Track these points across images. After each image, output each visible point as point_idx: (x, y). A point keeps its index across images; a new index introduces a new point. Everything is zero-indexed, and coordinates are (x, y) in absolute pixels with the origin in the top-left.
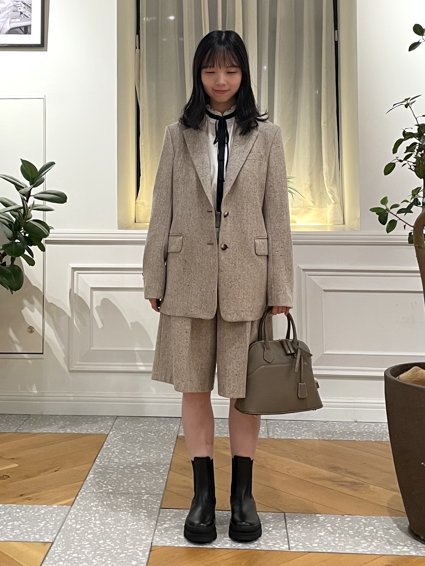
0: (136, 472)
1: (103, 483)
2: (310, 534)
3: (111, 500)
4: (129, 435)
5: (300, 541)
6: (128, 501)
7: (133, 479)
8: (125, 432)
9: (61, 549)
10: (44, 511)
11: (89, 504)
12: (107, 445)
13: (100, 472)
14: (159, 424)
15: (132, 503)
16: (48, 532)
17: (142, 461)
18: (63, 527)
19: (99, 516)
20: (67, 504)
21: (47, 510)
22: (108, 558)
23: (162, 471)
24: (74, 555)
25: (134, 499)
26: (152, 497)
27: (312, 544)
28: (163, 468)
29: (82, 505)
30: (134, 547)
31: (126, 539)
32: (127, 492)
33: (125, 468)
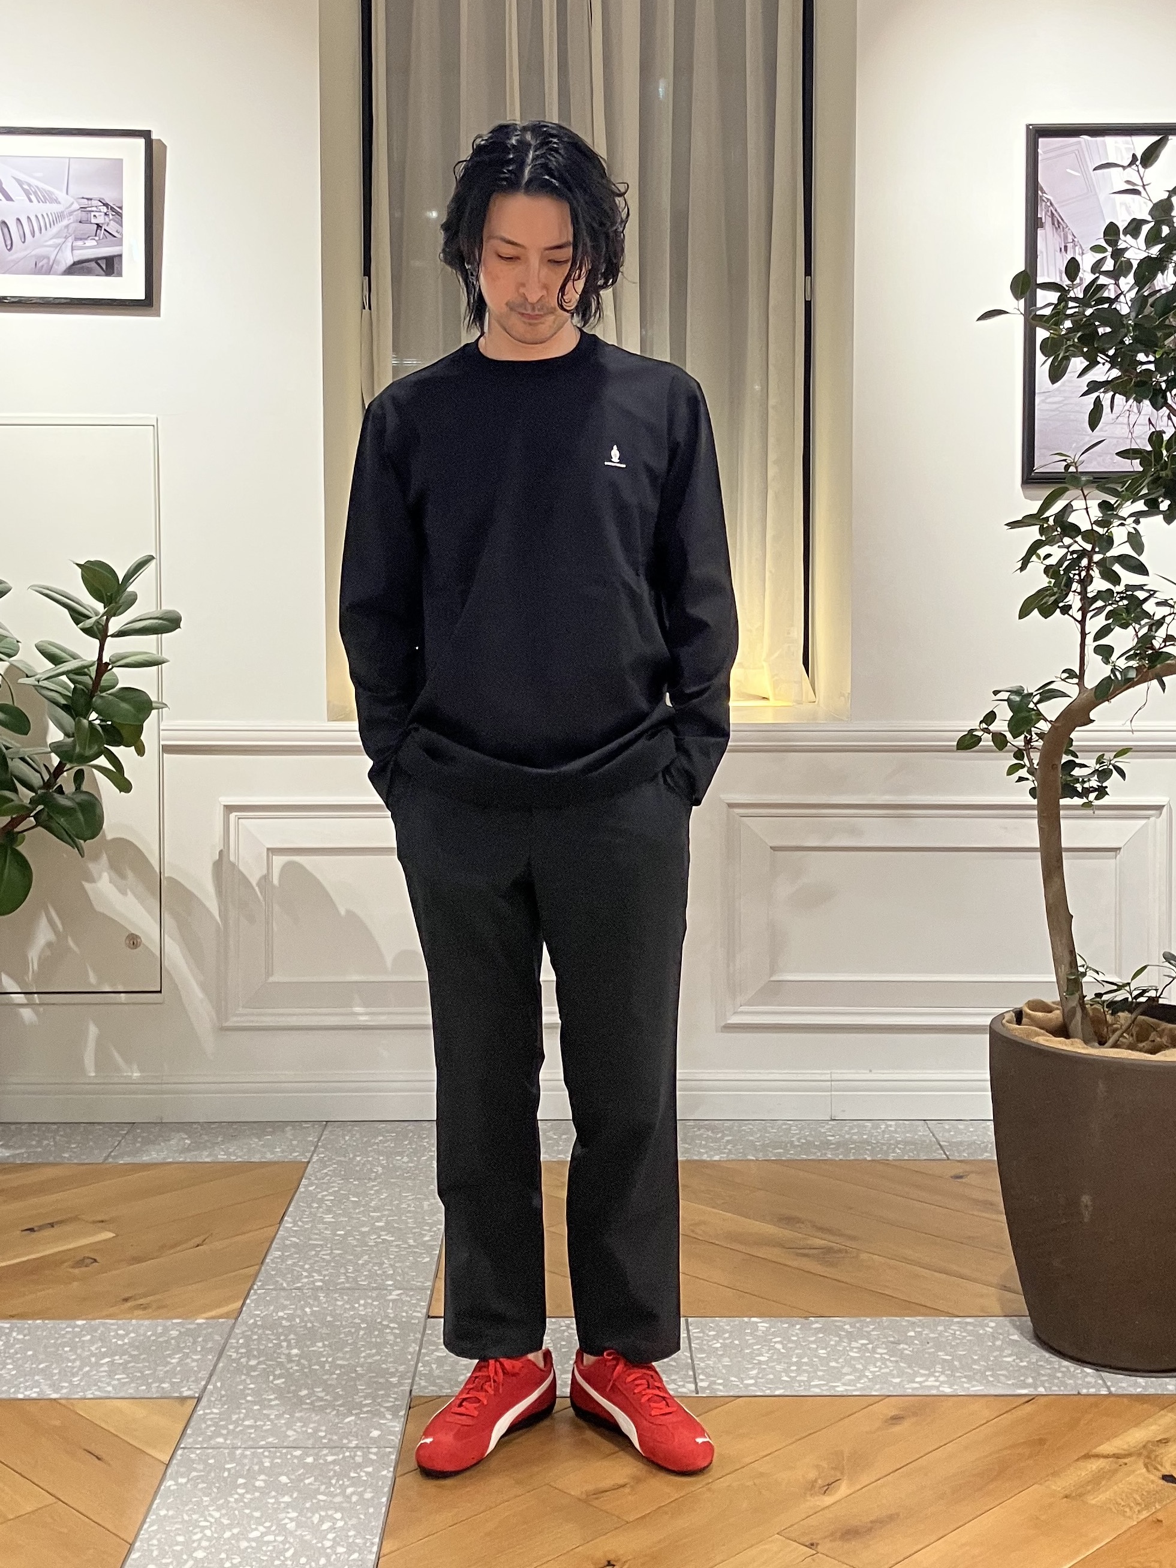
0: (372, 1243)
1: (302, 1267)
2: (740, 1359)
4: (354, 1163)
5: (719, 1375)
6: (357, 1305)
7: (366, 1257)
8: (345, 1157)
9: (217, 1411)
10: (178, 1333)
11: (274, 1314)
12: (307, 1186)
13: (295, 1245)
14: (419, 1137)
15: (366, 1308)
16: (190, 1377)
18: (221, 1365)
19: (297, 1341)
20: (226, 1316)
21: (183, 1330)
22: (320, 1425)
23: (427, 1238)
24: (247, 1423)
25: (370, 1301)
26: (407, 1295)
27: (742, 1381)
28: (430, 1231)
29: (258, 1315)
30: (374, 1400)
31: (356, 1385)
32: (353, 1285)
33: (348, 1234)
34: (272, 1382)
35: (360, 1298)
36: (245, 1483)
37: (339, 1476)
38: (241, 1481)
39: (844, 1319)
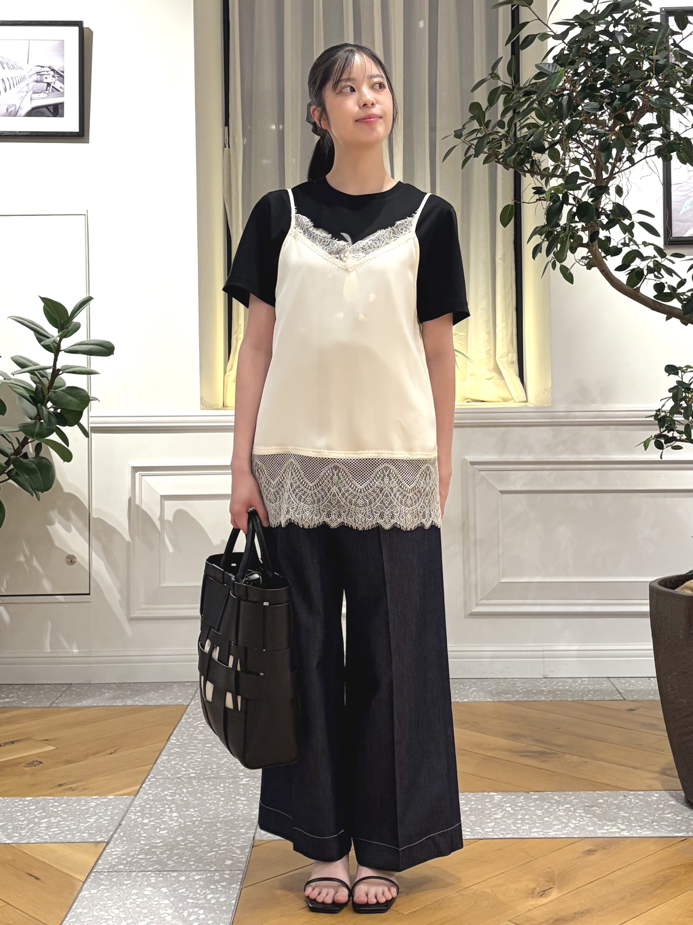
1: (182, 765)
2: (482, 817)
3: (193, 787)
6: (218, 787)
7: (226, 759)
9: (120, 850)
10: (95, 804)
11: (162, 793)
12: (187, 718)
13: (177, 753)
15: (225, 789)
16: (102, 830)
18: (123, 822)
19: (177, 808)
20: (129, 794)
21: (98, 802)
24: (140, 857)
25: (227, 785)
26: (253, 781)
29: (150, 794)
30: (228, 842)
31: (216, 834)
32: (216, 776)
34: (158, 832)
35: (221, 783)
36: (137, 893)
37: (203, 887)
38: (135, 891)
39: (553, 793)
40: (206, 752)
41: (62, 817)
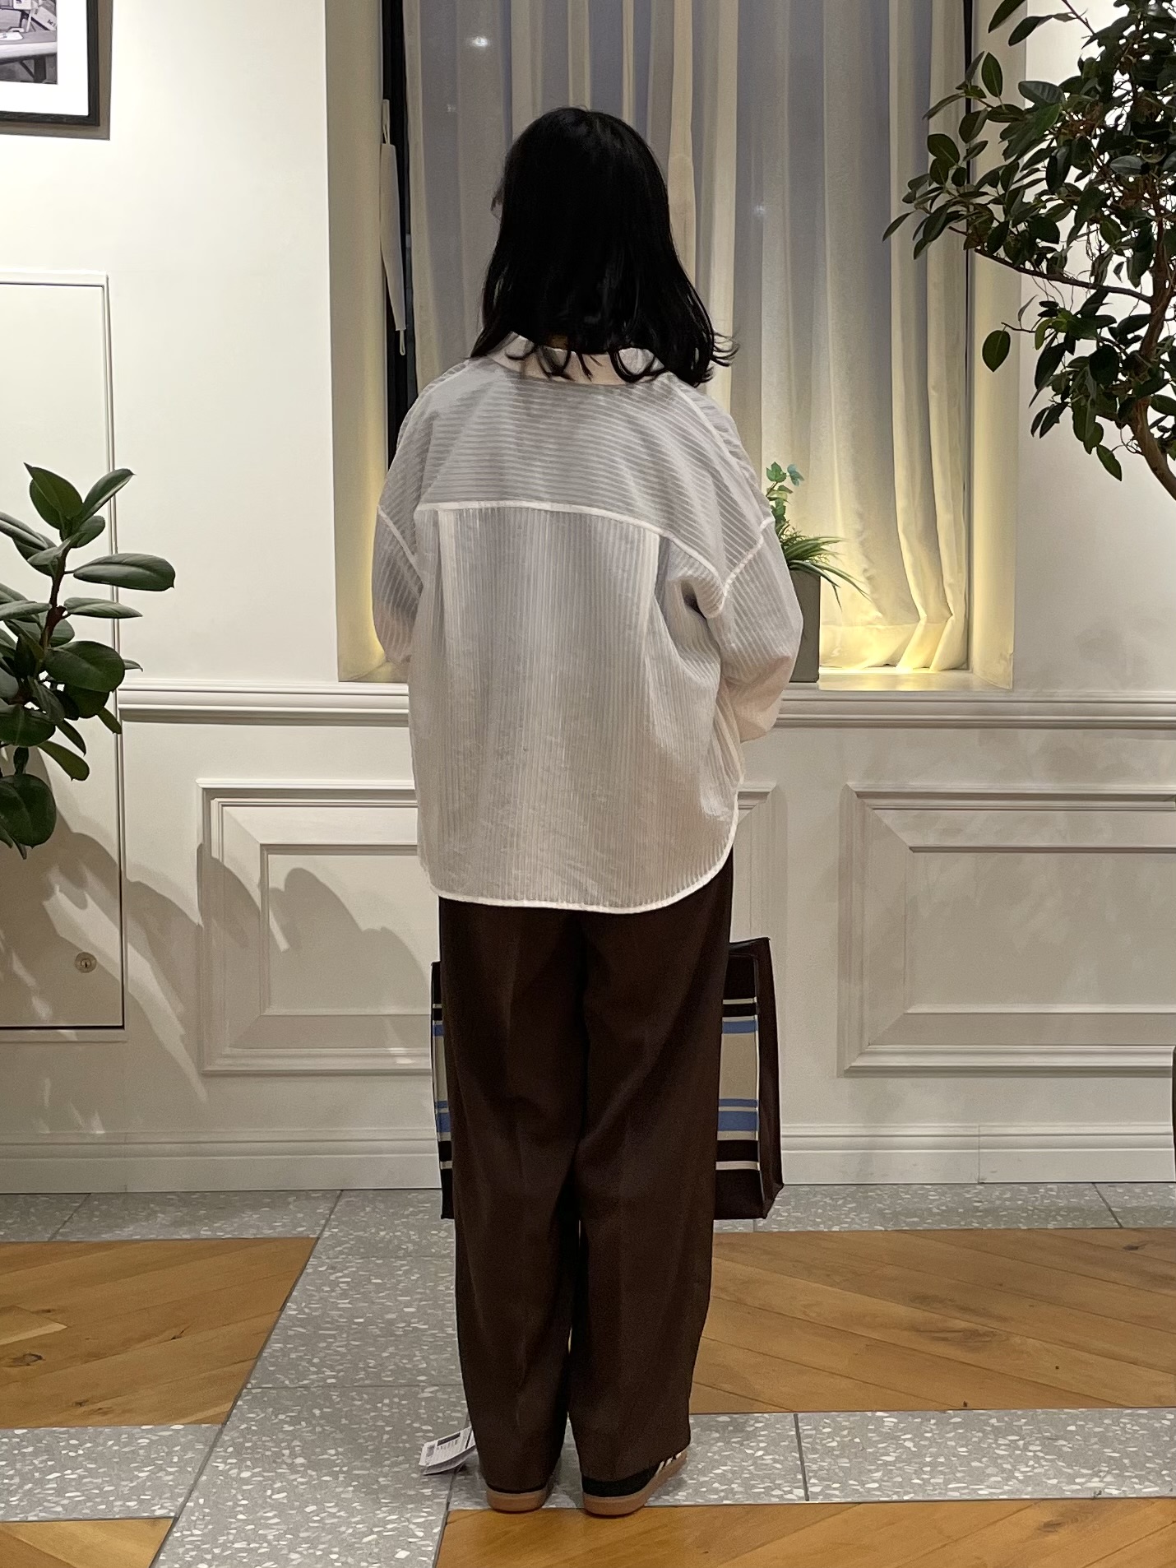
0: (400, 1332)
1: (310, 1362)
2: (861, 1460)
3: (332, 1404)
4: (377, 1238)
5: (836, 1478)
6: (379, 1405)
7: (393, 1348)
8: (366, 1232)
9: (199, 1533)
10: (147, 1441)
11: (273, 1417)
12: (316, 1266)
13: (301, 1335)
15: (392, 1408)
16: (164, 1493)
17: (416, 1303)
18: (204, 1478)
19: (303, 1448)
20: (212, 1421)
21: (154, 1438)
22: (331, 1546)
24: (237, 1545)
25: (396, 1400)
26: (443, 1392)
27: (864, 1485)
29: (252, 1419)
30: (401, 1515)
32: (375, 1382)
33: (369, 1322)
34: (270, 1497)
35: (383, 1397)
39: (990, 1412)
40: (356, 1333)
41: (87, 1470)
